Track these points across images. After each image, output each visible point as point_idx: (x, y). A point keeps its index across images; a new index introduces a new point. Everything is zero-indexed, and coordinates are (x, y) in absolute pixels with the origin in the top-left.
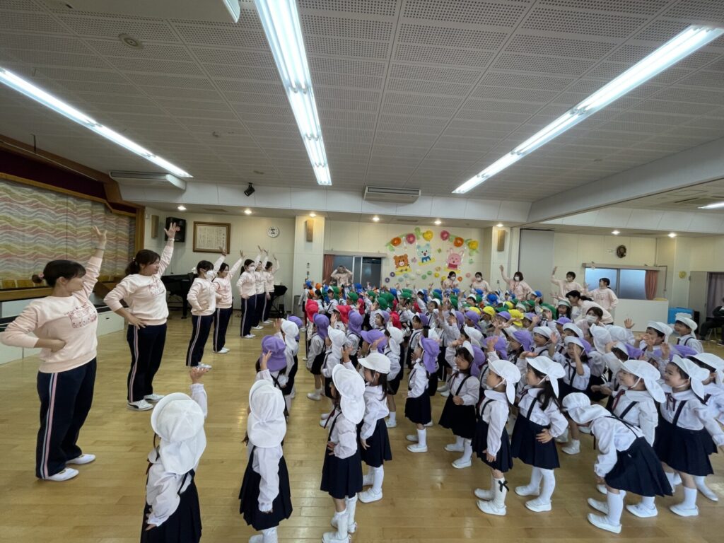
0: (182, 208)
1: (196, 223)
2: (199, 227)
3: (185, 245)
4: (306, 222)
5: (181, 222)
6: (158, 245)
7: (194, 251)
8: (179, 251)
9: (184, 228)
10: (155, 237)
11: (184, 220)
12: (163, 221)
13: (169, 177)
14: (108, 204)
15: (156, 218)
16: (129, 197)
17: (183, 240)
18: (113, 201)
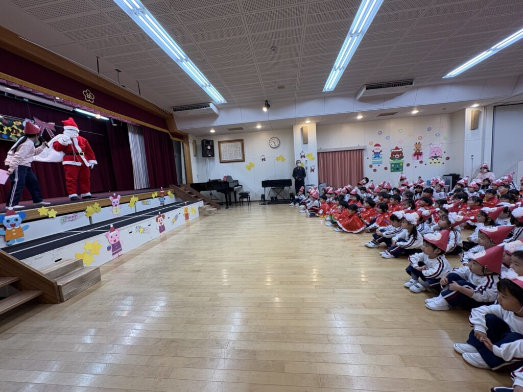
0: (212, 131)
1: (219, 142)
2: (222, 145)
3: (214, 159)
4: (302, 129)
5: (211, 142)
6: (198, 161)
7: (221, 162)
8: (212, 163)
9: (212, 147)
10: (196, 155)
11: (213, 141)
12: (199, 143)
13: (211, 105)
14: (170, 134)
15: (195, 142)
16: (180, 127)
17: (213, 155)
18: (172, 131)
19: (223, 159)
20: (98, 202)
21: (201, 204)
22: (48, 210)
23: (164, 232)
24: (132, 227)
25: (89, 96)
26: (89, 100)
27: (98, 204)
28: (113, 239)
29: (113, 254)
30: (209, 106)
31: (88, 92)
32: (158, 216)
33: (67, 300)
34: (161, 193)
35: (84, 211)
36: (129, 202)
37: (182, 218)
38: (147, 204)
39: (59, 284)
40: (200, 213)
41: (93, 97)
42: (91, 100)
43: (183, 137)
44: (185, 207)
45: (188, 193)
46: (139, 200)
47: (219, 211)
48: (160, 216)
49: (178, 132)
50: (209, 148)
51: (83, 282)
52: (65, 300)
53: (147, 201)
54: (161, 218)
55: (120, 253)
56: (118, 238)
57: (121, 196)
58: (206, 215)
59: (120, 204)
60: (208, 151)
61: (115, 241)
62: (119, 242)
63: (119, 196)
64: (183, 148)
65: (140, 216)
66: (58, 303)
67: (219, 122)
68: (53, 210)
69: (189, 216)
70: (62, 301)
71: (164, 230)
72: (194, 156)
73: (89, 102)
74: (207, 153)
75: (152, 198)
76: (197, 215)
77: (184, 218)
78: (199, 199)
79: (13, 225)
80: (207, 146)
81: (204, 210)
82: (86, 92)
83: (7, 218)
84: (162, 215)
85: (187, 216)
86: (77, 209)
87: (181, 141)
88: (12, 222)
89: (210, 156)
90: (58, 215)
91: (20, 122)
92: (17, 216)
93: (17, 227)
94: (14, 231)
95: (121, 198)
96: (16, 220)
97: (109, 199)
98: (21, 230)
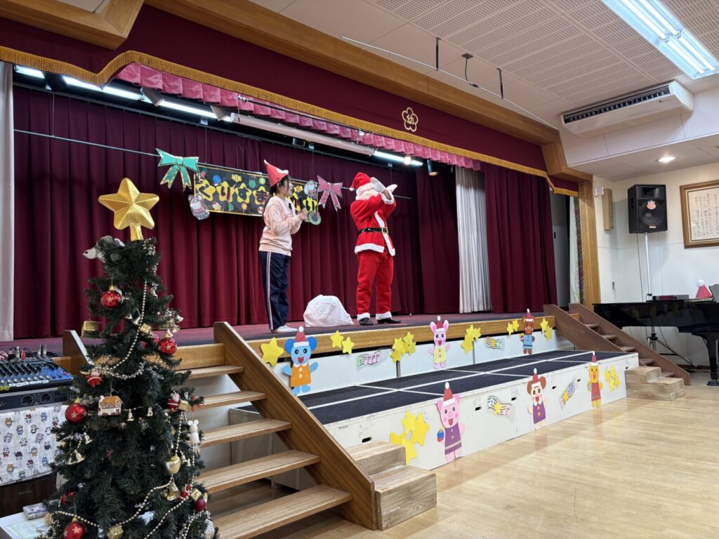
0: (666, 159)
1: (683, 189)
2: (693, 196)
3: (665, 238)
5: (657, 190)
6: (614, 243)
7: (687, 247)
8: (657, 249)
9: (662, 203)
10: (610, 229)
11: (663, 187)
12: (621, 196)
13: (674, 88)
14: (548, 179)
15: (609, 193)
16: (575, 159)
17: (663, 226)
18: (555, 172)
19: (695, 237)
20: (412, 332)
21: (632, 361)
22: (343, 338)
23: (542, 423)
24: (480, 396)
25: (410, 120)
26: (410, 128)
27: (412, 336)
28: (447, 417)
29: (447, 452)
30: (667, 91)
31: (410, 112)
32: (531, 378)
33: (387, 528)
34: (527, 324)
35: (390, 347)
36: (463, 339)
37: (584, 392)
38: (495, 347)
39: (377, 489)
40: (628, 386)
41: (415, 121)
42: (413, 127)
43: (579, 183)
44: (593, 364)
45: (593, 328)
46: (482, 337)
47: (690, 391)
48: (535, 381)
49: (570, 173)
50: (652, 205)
51: (411, 498)
52: (384, 526)
53: (497, 341)
54: (539, 384)
55: (458, 453)
56: (457, 416)
57: (450, 322)
58: (648, 397)
59: (447, 340)
60: (648, 215)
61: (451, 422)
62: (457, 425)
63: (446, 322)
64: (577, 212)
65: (488, 373)
66: (372, 529)
67: (690, 131)
68: (349, 339)
69: (602, 392)
70: (378, 527)
71: (543, 417)
72: (606, 230)
73: (410, 132)
74: (646, 221)
75: (507, 334)
76: (622, 392)
77: (589, 394)
78: (624, 349)
79: (301, 360)
80: (646, 201)
81: (644, 379)
82: (407, 112)
83: (296, 345)
84: (539, 376)
85: (596, 390)
86: (381, 343)
87: (572, 195)
88: (301, 354)
89: (653, 231)
90: (354, 351)
91: (301, 187)
92: (306, 344)
93: (304, 365)
94: (301, 370)
95: (449, 326)
96: (305, 351)
97: (430, 328)
98: (308, 370)
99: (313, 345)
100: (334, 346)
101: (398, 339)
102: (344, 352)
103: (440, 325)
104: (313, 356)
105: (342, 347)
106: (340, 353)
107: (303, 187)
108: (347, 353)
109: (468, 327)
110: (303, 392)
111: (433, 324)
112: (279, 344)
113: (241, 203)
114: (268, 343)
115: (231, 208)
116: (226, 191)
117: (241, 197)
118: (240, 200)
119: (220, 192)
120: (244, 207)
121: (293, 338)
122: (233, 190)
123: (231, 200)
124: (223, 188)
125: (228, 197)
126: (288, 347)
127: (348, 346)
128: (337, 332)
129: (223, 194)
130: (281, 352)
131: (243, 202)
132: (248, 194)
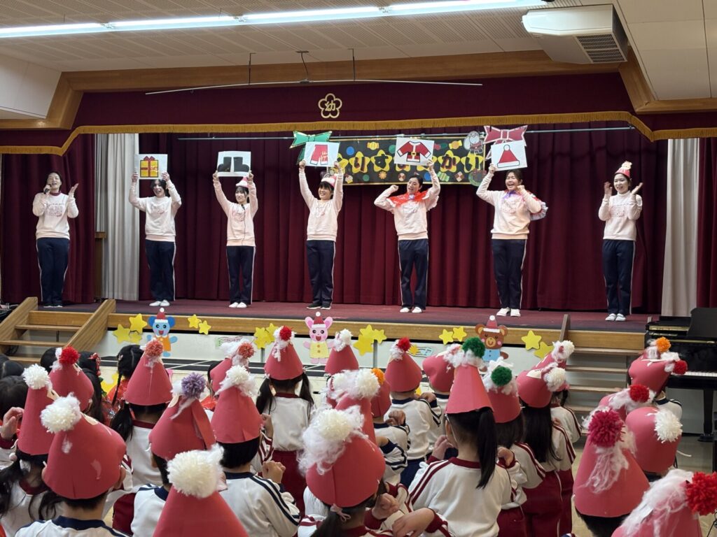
22: (199, 321)
26: (330, 115)
31: (330, 99)
34: (486, 335)
35: (252, 334)
36: (357, 338)
38: (417, 355)
42: (334, 113)
46: (388, 340)
53: (422, 349)
57: (334, 320)
63: (329, 319)
68: (205, 322)
75: (441, 342)
82: (326, 100)
83: (157, 321)
86: (241, 329)
88: (161, 328)
90: (210, 333)
91: (460, 143)
92: (166, 321)
93: (165, 337)
94: (162, 340)
95: (333, 324)
96: (165, 327)
97: (304, 323)
98: (168, 342)
99: (172, 322)
100: (191, 326)
101: (260, 328)
102: (200, 332)
103: (319, 321)
104: (171, 331)
105: (199, 328)
106: (197, 332)
107: (463, 141)
108: (203, 334)
109: (365, 327)
110: (164, 356)
111: (308, 319)
112: (144, 319)
113: (379, 172)
114: (135, 317)
115: (366, 178)
116: (360, 162)
117: (378, 165)
118: (377, 169)
119: (353, 164)
120: (383, 175)
121: (156, 316)
122: (367, 160)
123: (366, 170)
124: (357, 159)
125: (362, 169)
126: (151, 322)
127: (205, 328)
128: (195, 315)
129: (357, 165)
130: (145, 324)
131: (382, 171)
132: (388, 161)
